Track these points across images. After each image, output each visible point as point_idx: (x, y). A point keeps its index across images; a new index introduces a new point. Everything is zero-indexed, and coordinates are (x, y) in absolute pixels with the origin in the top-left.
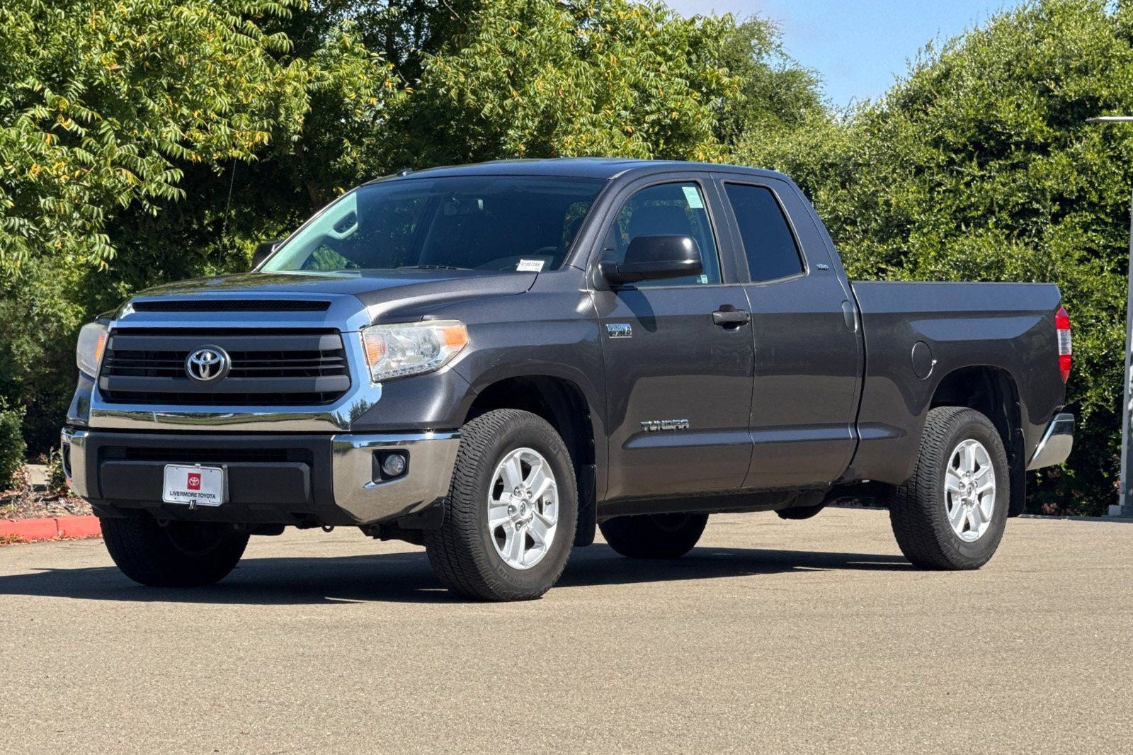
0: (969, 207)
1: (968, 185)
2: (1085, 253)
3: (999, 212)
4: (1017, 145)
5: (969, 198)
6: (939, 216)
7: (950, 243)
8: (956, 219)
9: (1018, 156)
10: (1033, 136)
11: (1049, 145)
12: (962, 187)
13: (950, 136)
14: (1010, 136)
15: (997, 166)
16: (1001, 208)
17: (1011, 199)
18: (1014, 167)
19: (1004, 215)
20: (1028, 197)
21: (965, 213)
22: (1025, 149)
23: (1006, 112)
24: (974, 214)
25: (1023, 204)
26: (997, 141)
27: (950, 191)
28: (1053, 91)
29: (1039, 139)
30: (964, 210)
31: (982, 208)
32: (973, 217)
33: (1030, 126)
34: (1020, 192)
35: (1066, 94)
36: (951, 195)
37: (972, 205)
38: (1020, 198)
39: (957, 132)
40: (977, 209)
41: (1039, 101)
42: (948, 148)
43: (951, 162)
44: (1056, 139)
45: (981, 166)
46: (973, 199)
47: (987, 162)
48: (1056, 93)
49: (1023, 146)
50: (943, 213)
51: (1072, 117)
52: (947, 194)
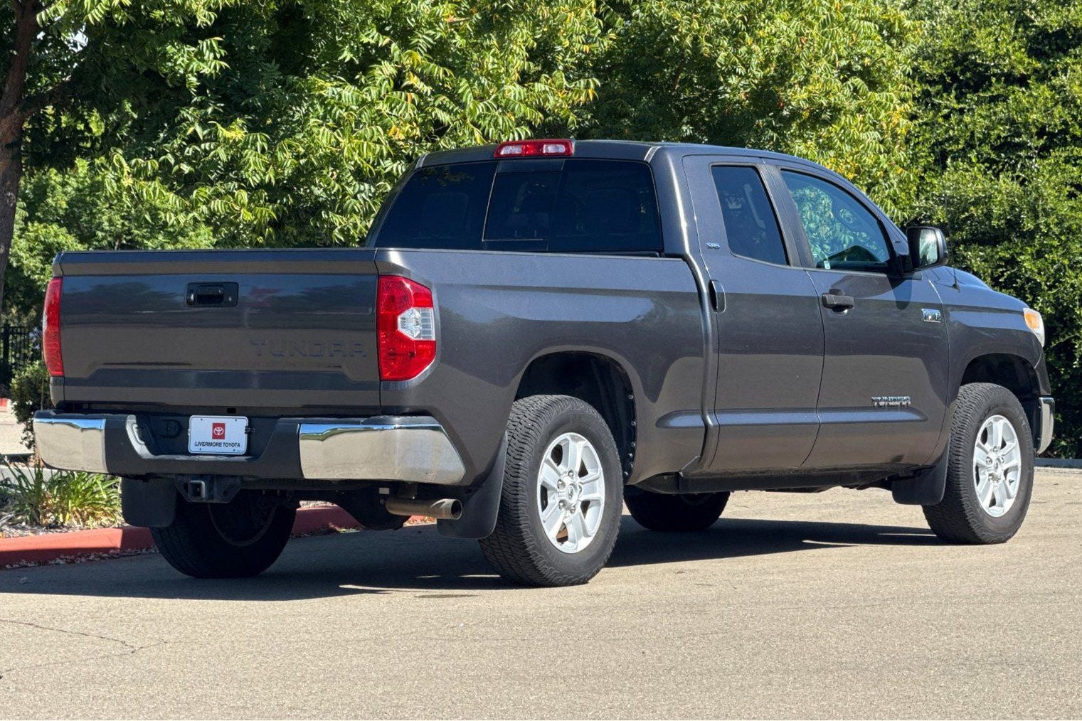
0: (947, 140)
1: (947, 117)
2: (1073, 189)
3: (980, 145)
4: (998, 77)
5: (946, 132)
6: (917, 150)
7: (929, 177)
8: (934, 153)
9: (997, 88)
10: (1013, 68)
11: (1029, 77)
12: (940, 120)
13: (926, 68)
14: (988, 68)
15: (976, 99)
16: (982, 142)
17: (992, 133)
18: (993, 99)
19: (986, 148)
20: (1009, 131)
21: (943, 146)
22: (1005, 82)
23: (984, 43)
24: (954, 148)
25: (1006, 138)
26: (974, 73)
27: (926, 124)
28: (1033, 21)
29: (1021, 70)
30: (941, 143)
31: (962, 142)
32: (952, 151)
33: (1010, 58)
34: (1002, 125)
35: (1046, 25)
36: (928, 128)
37: (951, 138)
38: (1002, 131)
39: (933, 63)
40: (957, 142)
41: (1016, 32)
42: (923, 79)
43: (926, 94)
44: (1036, 71)
45: (958, 99)
46: (951, 132)
47: (964, 95)
48: (1037, 23)
49: (1003, 78)
50: (920, 146)
51: (1050, 49)
52: (924, 127)
